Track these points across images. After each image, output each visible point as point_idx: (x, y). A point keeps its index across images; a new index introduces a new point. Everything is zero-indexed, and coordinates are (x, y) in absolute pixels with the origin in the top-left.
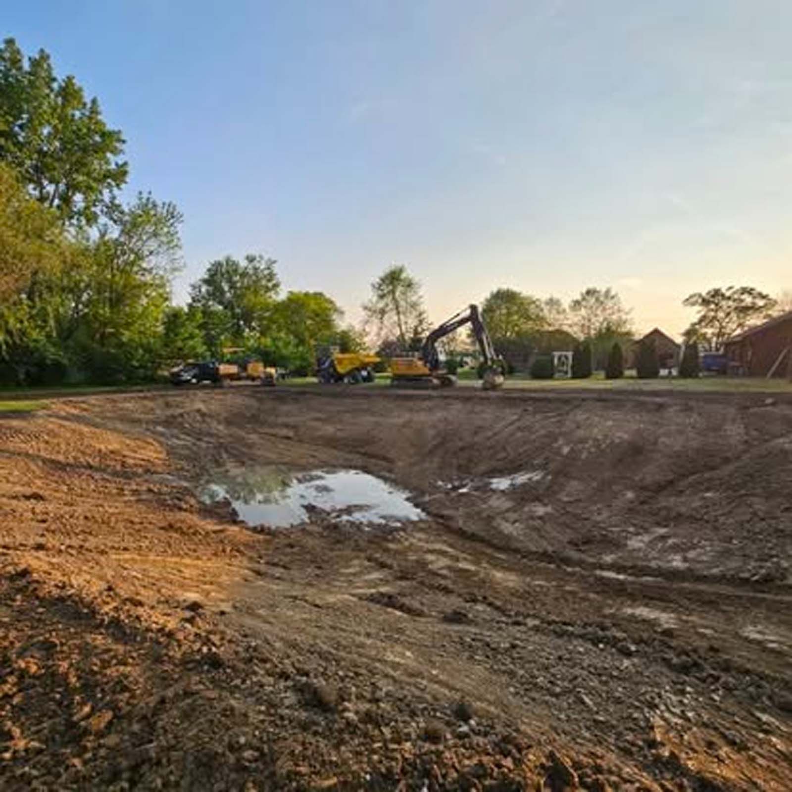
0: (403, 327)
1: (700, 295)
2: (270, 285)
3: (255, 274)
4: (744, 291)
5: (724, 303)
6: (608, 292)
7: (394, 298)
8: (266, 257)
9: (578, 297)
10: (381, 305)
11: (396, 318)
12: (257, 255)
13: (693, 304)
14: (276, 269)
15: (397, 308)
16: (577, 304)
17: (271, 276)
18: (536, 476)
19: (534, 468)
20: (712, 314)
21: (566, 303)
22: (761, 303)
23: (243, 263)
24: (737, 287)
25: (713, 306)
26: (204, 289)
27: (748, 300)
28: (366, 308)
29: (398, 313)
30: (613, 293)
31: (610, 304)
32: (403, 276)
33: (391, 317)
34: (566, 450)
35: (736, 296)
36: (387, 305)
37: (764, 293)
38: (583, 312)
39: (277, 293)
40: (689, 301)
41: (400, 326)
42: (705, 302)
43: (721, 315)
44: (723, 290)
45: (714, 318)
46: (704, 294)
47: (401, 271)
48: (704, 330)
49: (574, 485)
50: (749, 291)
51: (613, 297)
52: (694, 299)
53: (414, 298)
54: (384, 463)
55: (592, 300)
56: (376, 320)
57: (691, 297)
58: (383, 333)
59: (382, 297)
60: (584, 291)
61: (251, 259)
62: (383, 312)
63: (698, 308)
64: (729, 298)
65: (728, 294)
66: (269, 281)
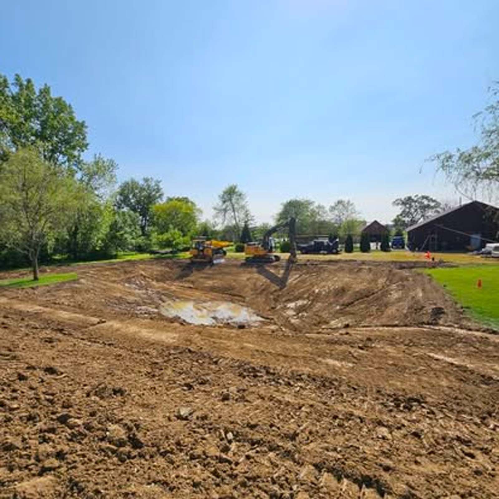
0: (237, 219)
1: (401, 200)
2: (157, 195)
3: (148, 189)
4: (424, 197)
5: (413, 204)
6: (349, 202)
7: (231, 203)
8: (155, 179)
9: (333, 205)
10: (224, 207)
11: (233, 214)
12: (150, 177)
13: (398, 204)
14: (161, 185)
15: (233, 208)
16: (333, 209)
17: (158, 190)
18: (305, 302)
19: (304, 299)
20: (407, 210)
21: (327, 208)
22: (432, 204)
23: (141, 182)
24: (420, 195)
25: (408, 206)
26: (118, 197)
27: (426, 202)
28: (215, 209)
29: (234, 211)
30: (351, 202)
31: (350, 208)
32: (236, 190)
33: (230, 214)
34: (317, 291)
35: (420, 200)
36: (227, 206)
37: (434, 198)
38: (336, 212)
39: (161, 200)
40: (396, 203)
41: (235, 219)
42: (404, 203)
43: (412, 210)
44: (413, 197)
45: (409, 212)
46: (403, 199)
47: (235, 187)
48: (404, 219)
49: (319, 304)
50: (427, 198)
51: (352, 205)
52: (399, 201)
53: (243, 203)
54: (240, 298)
55: (341, 206)
56: (221, 216)
57: (397, 200)
58: (226, 223)
59: (224, 202)
60: (336, 202)
61: (146, 180)
62: (225, 210)
63: (400, 206)
64: (416, 202)
65: (415, 199)
66: (157, 192)
